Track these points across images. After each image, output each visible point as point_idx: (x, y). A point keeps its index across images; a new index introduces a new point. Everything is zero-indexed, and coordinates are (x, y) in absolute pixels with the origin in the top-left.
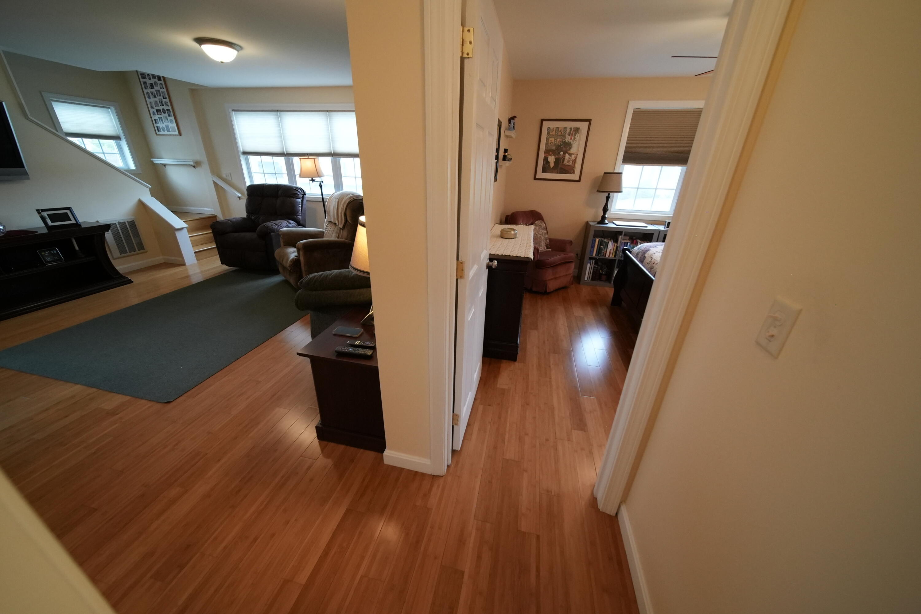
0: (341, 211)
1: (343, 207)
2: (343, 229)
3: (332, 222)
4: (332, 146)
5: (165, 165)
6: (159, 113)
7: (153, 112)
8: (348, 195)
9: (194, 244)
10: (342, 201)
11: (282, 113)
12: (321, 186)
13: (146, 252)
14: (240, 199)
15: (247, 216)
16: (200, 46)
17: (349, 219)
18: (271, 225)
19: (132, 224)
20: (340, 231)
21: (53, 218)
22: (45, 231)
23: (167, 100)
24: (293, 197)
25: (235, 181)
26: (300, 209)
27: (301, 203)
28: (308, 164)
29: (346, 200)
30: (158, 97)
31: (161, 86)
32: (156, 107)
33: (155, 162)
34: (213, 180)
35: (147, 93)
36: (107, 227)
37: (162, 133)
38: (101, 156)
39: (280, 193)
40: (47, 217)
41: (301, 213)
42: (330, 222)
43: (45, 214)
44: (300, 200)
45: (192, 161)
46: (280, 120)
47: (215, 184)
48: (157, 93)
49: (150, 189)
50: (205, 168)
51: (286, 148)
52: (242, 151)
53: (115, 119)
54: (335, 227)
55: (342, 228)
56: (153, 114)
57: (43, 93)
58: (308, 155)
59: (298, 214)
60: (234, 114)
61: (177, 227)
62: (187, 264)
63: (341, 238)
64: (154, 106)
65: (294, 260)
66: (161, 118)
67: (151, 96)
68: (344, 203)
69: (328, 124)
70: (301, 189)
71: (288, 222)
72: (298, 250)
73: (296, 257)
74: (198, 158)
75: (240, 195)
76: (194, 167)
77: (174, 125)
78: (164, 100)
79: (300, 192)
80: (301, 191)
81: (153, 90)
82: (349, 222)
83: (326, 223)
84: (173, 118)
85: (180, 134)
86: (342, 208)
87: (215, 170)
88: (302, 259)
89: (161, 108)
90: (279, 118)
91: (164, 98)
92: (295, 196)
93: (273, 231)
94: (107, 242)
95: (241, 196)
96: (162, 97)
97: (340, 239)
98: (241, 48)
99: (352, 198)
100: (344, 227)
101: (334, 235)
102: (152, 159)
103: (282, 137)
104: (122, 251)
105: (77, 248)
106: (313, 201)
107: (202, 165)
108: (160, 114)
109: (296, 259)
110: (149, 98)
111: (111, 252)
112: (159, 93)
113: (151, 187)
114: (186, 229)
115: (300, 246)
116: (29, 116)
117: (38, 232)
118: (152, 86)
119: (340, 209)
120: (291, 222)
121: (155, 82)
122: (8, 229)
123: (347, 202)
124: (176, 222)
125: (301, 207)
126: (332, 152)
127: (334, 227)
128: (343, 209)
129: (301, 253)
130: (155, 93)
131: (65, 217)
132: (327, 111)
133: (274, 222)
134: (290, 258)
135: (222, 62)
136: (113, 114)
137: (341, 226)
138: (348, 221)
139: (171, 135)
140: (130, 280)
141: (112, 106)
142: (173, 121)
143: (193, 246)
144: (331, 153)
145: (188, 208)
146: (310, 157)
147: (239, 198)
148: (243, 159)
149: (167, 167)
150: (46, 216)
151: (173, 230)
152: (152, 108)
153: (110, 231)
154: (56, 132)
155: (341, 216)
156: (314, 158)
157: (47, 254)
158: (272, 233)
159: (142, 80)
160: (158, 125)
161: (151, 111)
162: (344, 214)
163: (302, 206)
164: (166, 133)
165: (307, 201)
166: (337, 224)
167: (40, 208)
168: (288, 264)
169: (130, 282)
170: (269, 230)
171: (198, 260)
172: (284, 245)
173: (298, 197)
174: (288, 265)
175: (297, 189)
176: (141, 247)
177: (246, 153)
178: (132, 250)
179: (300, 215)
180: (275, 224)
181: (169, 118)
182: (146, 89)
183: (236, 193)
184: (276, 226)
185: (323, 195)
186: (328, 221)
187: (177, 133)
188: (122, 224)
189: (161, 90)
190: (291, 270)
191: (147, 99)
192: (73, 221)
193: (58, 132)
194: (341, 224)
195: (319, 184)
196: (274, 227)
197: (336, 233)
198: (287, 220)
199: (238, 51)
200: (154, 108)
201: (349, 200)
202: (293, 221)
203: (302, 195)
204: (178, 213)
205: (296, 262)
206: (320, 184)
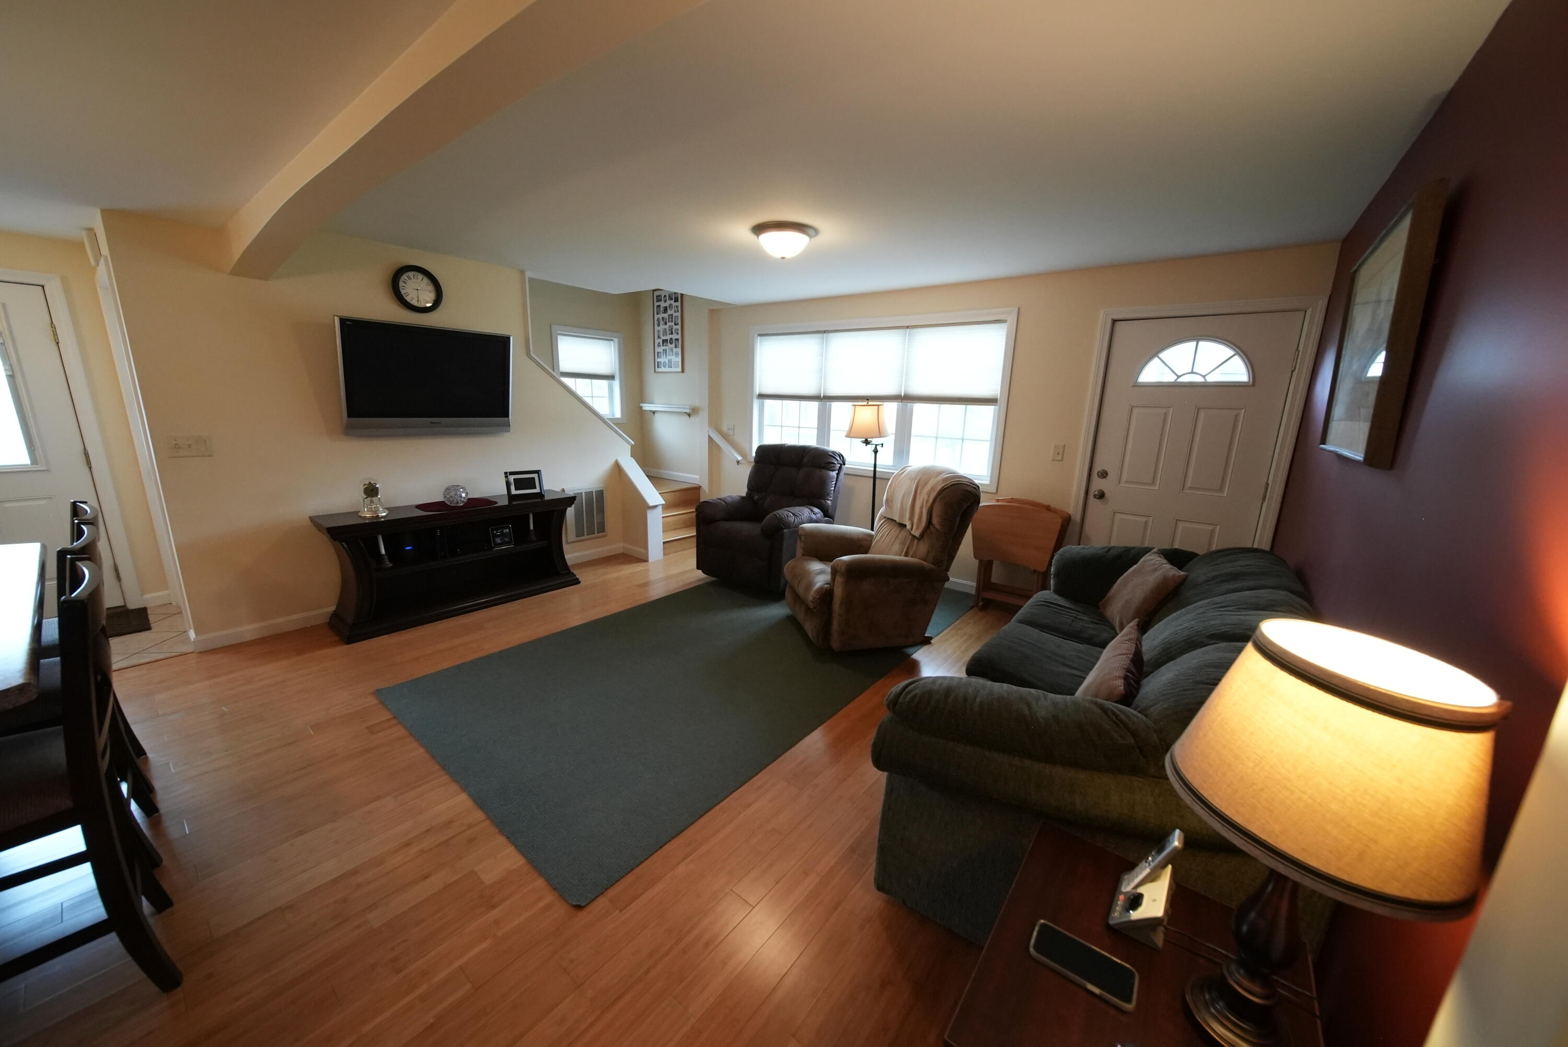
0: (923, 503)
1: (929, 497)
2: (919, 539)
3: (896, 521)
4: (904, 383)
5: (654, 412)
6: (664, 345)
7: (659, 343)
8: (940, 473)
9: (666, 529)
10: (926, 483)
11: (831, 335)
12: (876, 452)
13: (606, 536)
14: (738, 464)
15: (747, 494)
16: (758, 238)
17: (935, 521)
18: (786, 516)
19: (600, 494)
20: (912, 541)
21: (520, 484)
22: (505, 502)
23: (679, 327)
24: (826, 469)
25: (738, 438)
26: (833, 489)
27: (835, 480)
28: (866, 415)
29: (935, 484)
30: (668, 324)
31: (676, 309)
32: (663, 336)
33: (644, 408)
34: (709, 436)
35: (658, 319)
36: (570, 500)
37: (662, 369)
38: (588, 401)
39: (805, 460)
40: (513, 483)
41: (832, 495)
42: (888, 518)
43: (512, 478)
44: (834, 474)
45: (688, 407)
46: (824, 345)
47: (710, 439)
48: (669, 318)
49: (632, 446)
50: (702, 419)
51: (824, 389)
52: (758, 393)
53: (615, 353)
54: (900, 531)
55: (918, 536)
56: (658, 346)
57: (552, 325)
58: (868, 400)
59: (827, 498)
60: (759, 340)
61: (651, 504)
62: (650, 560)
63: (912, 557)
64: (661, 336)
65: (824, 590)
66: (665, 351)
67: (661, 322)
68: (932, 489)
69: (905, 348)
70: (841, 456)
71: (812, 511)
72: (834, 572)
73: (826, 586)
74: (696, 403)
75: (739, 458)
76: (689, 415)
77: (679, 359)
78: (675, 327)
79: (838, 460)
80: (840, 458)
81: (666, 316)
82: (936, 526)
83: (880, 520)
84: (679, 350)
85: (683, 371)
86: (924, 499)
87: (715, 423)
88: (838, 592)
89: (668, 337)
90: (825, 343)
91: (675, 324)
92: (829, 466)
93: (787, 525)
94: (566, 521)
95: (741, 460)
96: (673, 324)
97: (908, 559)
98: (817, 231)
99: (949, 482)
100: (922, 535)
101: (896, 547)
102: (641, 405)
103: (822, 372)
104: (579, 533)
105: (532, 527)
106: (857, 475)
107: (700, 412)
108: (666, 346)
109: (827, 588)
110: (659, 325)
111: (566, 533)
112: (672, 318)
113: (633, 443)
114: (661, 506)
115: (841, 567)
116: (532, 354)
117: (496, 503)
118: (665, 310)
119: (921, 500)
120: (816, 510)
121: (670, 305)
122: (470, 496)
123: (939, 488)
124: (652, 495)
125: (834, 485)
126: (903, 395)
127: (898, 531)
128: (927, 501)
129: (839, 579)
130: (667, 318)
131: (530, 483)
132: (908, 327)
133: (790, 509)
134: (815, 584)
135: (783, 258)
136: (614, 347)
137: (917, 533)
138: (933, 525)
139: (671, 372)
140: (578, 579)
141: (616, 338)
142: (678, 354)
143: (663, 532)
144: (901, 395)
145: (670, 472)
146: (870, 403)
147: (738, 462)
148: (756, 404)
149: (656, 414)
150: (512, 481)
151: (644, 507)
152: (659, 337)
153: (573, 506)
154: (551, 371)
155: (921, 513)
156: (878, 405)
157: (499, 533)
158: (785, 529)
159: (656, 304)
160: (659, 360)
161: (657, 341)
162: (929, 510)
163: (836, 484)
164: (667, 369)
165: (845, 474)
166: (908, 527)
167: (508, 471)
168: (811, 596)
169: (577, 582)
170: (783, 524)
171: (665, 554)
172: (803, 555)
173: (834, 468)
174: (810, 598)
175: (834, 455)
176: (602, 529)
177: (762, 396)
178: (591, 531)
179: (831, 499)
180: (792, 513)
181: (675, 350)
182: (657, 314)
183: (735, 454)
184: (794, 518)
185: (877, 466)
186: (885, 517)
187: (680, 369)
188: (588, 495)
189: (675, 314)
190: (814, 608)
191: (656, 326)
192: (537, 490)
193: (554, 371)
194: (917, 528)
195: (873, 448)
196: (790, 518)
197: (903, 543)
198: (809, 507)
199: (810, 237)
200: (660, 338)
201: (943, 485)
202: (819, 508)
203: (839, 465)
204: (655, 479)
205: (826, 595)
206: (876, 448)
